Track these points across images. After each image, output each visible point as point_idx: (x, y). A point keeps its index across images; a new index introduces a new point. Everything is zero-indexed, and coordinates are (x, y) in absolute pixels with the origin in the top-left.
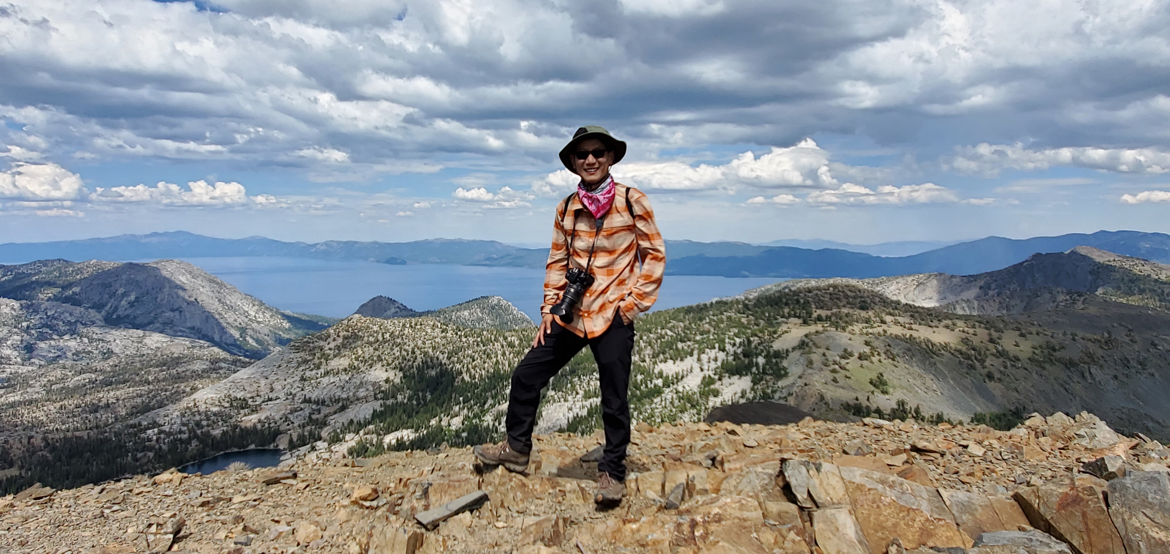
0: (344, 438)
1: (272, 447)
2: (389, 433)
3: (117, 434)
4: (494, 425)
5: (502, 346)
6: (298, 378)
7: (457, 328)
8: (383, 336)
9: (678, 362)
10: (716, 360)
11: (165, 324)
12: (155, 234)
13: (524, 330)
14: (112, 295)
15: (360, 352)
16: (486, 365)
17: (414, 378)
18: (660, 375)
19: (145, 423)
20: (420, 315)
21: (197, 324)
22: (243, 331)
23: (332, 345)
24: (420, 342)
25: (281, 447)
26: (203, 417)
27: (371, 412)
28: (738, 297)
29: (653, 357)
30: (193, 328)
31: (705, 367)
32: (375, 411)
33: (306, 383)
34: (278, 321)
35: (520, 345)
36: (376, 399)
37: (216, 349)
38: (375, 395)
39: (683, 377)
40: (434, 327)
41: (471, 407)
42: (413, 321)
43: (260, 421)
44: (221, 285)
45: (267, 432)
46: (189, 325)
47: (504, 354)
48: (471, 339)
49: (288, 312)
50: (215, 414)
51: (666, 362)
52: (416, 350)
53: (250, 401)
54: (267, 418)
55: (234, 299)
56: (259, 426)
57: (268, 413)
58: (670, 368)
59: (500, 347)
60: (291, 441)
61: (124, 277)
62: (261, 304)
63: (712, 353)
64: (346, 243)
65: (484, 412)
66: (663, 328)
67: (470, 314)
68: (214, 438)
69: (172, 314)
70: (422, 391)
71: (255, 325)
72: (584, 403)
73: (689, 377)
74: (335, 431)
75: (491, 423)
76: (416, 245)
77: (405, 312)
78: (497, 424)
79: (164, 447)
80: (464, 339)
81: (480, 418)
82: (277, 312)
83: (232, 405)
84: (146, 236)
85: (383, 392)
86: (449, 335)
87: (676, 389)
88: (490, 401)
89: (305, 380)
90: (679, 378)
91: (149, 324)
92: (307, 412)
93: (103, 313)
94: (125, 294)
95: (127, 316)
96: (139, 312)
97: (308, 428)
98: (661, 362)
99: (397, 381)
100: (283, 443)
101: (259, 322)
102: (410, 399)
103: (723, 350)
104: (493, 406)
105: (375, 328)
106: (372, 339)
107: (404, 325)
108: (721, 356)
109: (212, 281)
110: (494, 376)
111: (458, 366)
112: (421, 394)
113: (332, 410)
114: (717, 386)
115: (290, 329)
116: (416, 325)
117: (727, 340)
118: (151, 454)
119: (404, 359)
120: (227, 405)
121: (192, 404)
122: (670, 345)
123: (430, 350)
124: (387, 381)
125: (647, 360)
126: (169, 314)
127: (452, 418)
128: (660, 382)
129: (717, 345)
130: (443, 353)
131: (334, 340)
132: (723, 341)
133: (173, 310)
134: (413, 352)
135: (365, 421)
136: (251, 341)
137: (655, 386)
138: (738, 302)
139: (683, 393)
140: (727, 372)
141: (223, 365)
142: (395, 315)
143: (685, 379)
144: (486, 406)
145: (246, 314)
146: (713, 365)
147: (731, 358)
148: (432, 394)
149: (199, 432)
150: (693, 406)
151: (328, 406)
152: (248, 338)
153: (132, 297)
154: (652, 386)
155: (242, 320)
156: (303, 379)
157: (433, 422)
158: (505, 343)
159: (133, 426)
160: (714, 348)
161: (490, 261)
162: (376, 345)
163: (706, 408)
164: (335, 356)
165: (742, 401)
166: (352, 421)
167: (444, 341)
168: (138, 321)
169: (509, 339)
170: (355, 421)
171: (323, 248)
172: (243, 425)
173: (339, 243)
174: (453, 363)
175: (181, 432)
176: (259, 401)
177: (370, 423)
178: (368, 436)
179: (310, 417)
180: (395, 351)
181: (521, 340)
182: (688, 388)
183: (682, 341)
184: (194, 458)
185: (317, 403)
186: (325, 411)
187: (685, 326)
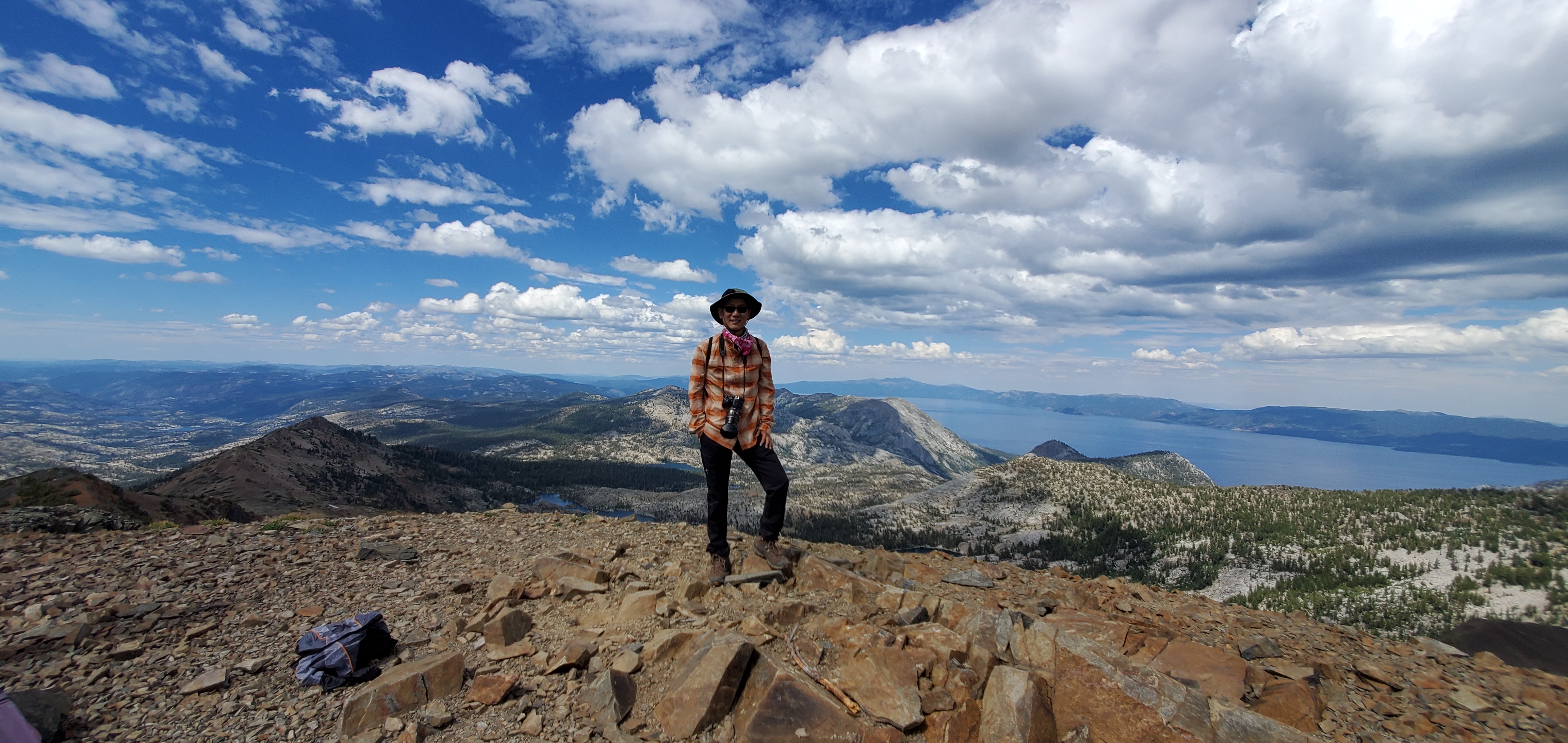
0: (1013, 556)
1: (955, 550)
2: (1054, 561)
3: (852, 518)
4: (1160, 575)
5: (1176, 501)
6: (979, 499)
7: (1128, 477)
8: (1054, 475)
9: (1414, 553)
10: (1480, 560)
11: (888, 444)
12: (888, 379)
13: (1202, 488)
14: (858, 420)
15: (1033, 486)
16: (1156, 516)
17: (1081, 516)
18: (1386, 563)
19: (869, 514)
20: (1091, 460)
21: (910, 447)
22: (941, 455)
23: (1009, 476)
24: (1088, 485)
25: (962, 552)
26: (908, 517)
27: (1039, 539)
28: (1524, 488)
29: (1376, 541)
30: (906, 449)
31: (1461, 565)
32: (1042, 539)
33: (986, 504)
34: (967, 451)
35: (1195, 502)
36: (1044, 528)
37: (920, 467)
38: (1044, 524)
39: (1421, 572)
40: (1103, 473)
41: (1137, 553)
42: (1084, 465)
43: (947, 528)
44: (928, 419)
45: (952, 538)
46: (904, 447)
47: (1177, 508)
48: (1141, 490)
49: (976, 445)
50: (916, 517)
51: (1395, 549)
52: (1084, 491)
53: (941, 511)
54: (953, 527)
55: (936, 431)
56: (947, 532)
57: (954, 523)
58: (1401, 557)
59: (1172, 501)
60: (970, 549)
61: (866, 408)
62: (956, 436)
63: (1474, 552)
64: (1027, 393)
65: (1151, 561)
66: (1392, 510)
67: (1143, 466)
68: (914, 534)
69: (893, 437)
70: (1088, 529)
71: (950, 453)
72: (1272, 574)
73: (1433, 573)
74: (1006, 548)
75: (1158, 573)
76: (1091, 398)
77: (1076, 456)
78: (1164, 575)
79: (881, 534)
80: (1134, 489)
81: (1146, 566)
82: (967, 444)
83: (928, 512)
84: (883, 380)
85: (1050, 523)
86: (1118, 482)
87: (1410, 584)
88: (1158, 552)
89: (985, 502)
90: (1414, 572)
91: (878, 443)
92: (984, 528)
93: (851, 432)
94: (866, 420)
95: (866, 436)
96: (872, 434)
97: (985, 541)
98: (1388, 548)
99: (1065, 516)
100: (963, 549)
101: (953, 451)
102: (1076, 534)
103: (1494, 550)
104: (1161, 556)
105: (1048, 467)
106: (1043, 476)
107: (1074, 468)
108: (1490, 557)
109: (922, 416)
110: (1164, 529)
111: (1126, 512)
112: (1086, 531)
113: (1005, 530)
114: (1481, 591)
115: (976, 459)
116: (1086, 469)
117: (1500, 540)
118: (871, 537)
119: (1072, 497)
120: (925, 511)
121: (901, 506)
122: (1403, 531)
123: (1098, 494)
124: (1055, 514)
125: (1367, 543)
126: (891, 437)
127: (1116, 559)
128: (1385, 571)
129: (1482, 543)
130: (1111, 498)
131: (1011, 472)
132: (1494, 539)
133: (894, 435)
134: (1081, 493)
135: (1033, 545)
136: (946, 464)
137: (1377, 574)
138: (1523, 494)
139: (1421, 590)
140: (1500, 577)
141: (925, 480)
142: (1067, 458)
143: (1424, 575)
144: (1154, 555)
145: (944, 443)
146: (1474, 565)
147: (1507, 563)
148: (1097, 533)
149: (904, 527)
150: (1438, 609)
151: (1002, 526)
152: (944, 462)
153: (870, 423)
154: (1372, 573)
155: (940, 447)
156: (983, 501)
157: (1097, 560)
158: (1178, 498)
159: (862, 514)
160: (1478, 545)
161: (1167, 418)
162: (1047, 482)
163: (1459, 617)
164: (1011, 486)
165: (1526, 620)
166: (1021, 543)
167: (1113, 487)
168: (871, 441)
169: (1184, 495)
170: (1024, 543)
171: (1009, 396)
172: (935, 529)
173: (1021, 393)
174: (1121, 508)
175: (892, 525)
176: (948, 512)
177: (1037, 548)
178: (1035, 559)
179: (986, 533)
180: (1064, 489)
181: (1197, 497)
182: (1430, 587)
183: (1421, 528)
184: (899, 546)
185: (993, 522)
186: (999, 530)
187: (1428, 513)
